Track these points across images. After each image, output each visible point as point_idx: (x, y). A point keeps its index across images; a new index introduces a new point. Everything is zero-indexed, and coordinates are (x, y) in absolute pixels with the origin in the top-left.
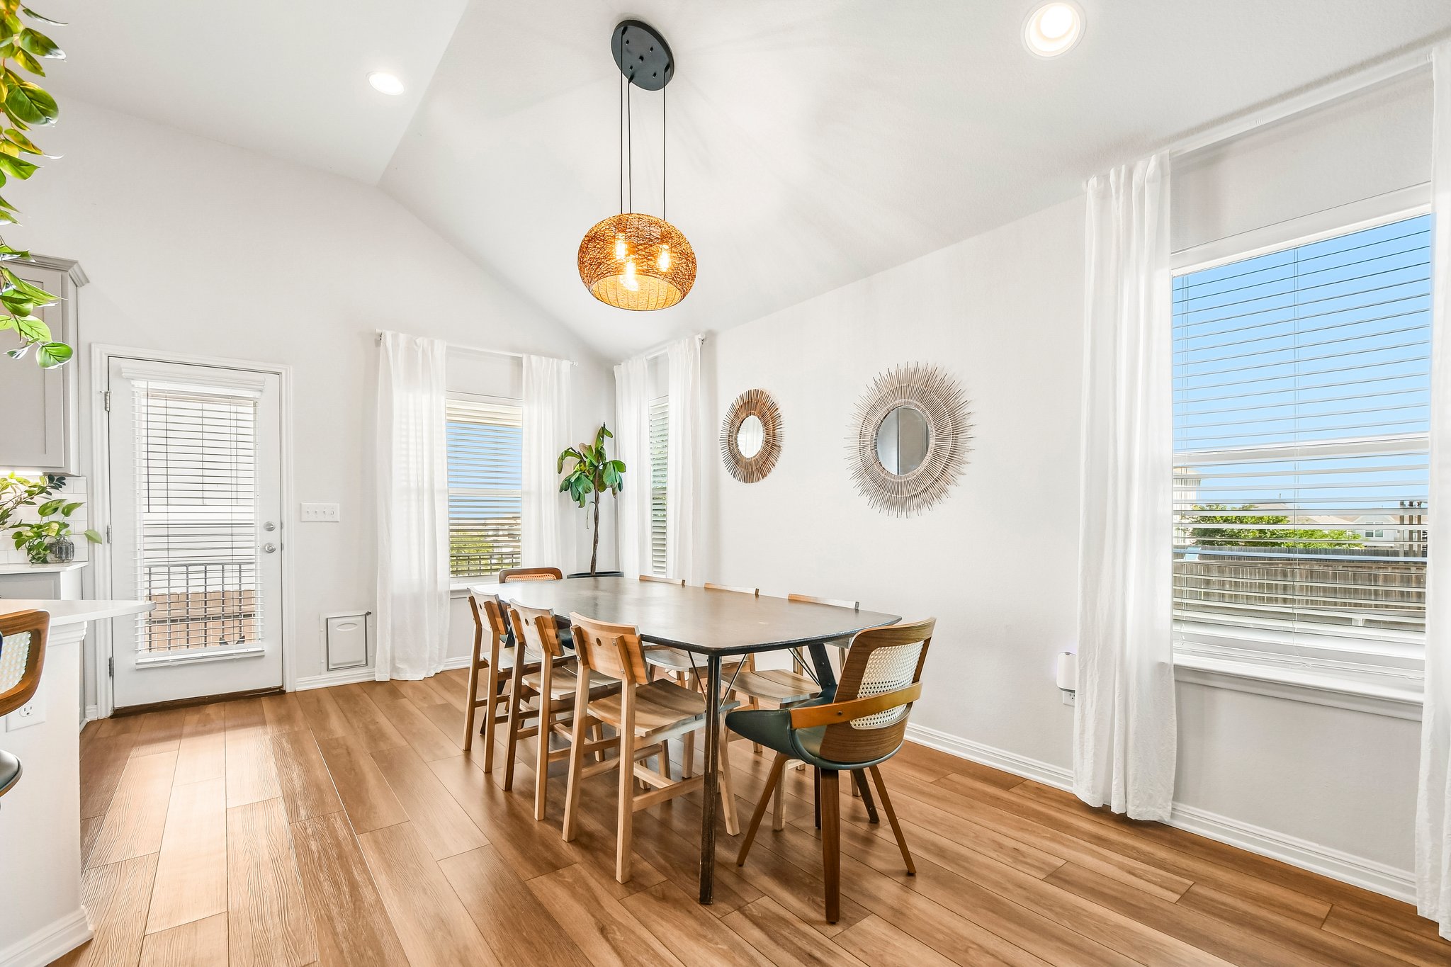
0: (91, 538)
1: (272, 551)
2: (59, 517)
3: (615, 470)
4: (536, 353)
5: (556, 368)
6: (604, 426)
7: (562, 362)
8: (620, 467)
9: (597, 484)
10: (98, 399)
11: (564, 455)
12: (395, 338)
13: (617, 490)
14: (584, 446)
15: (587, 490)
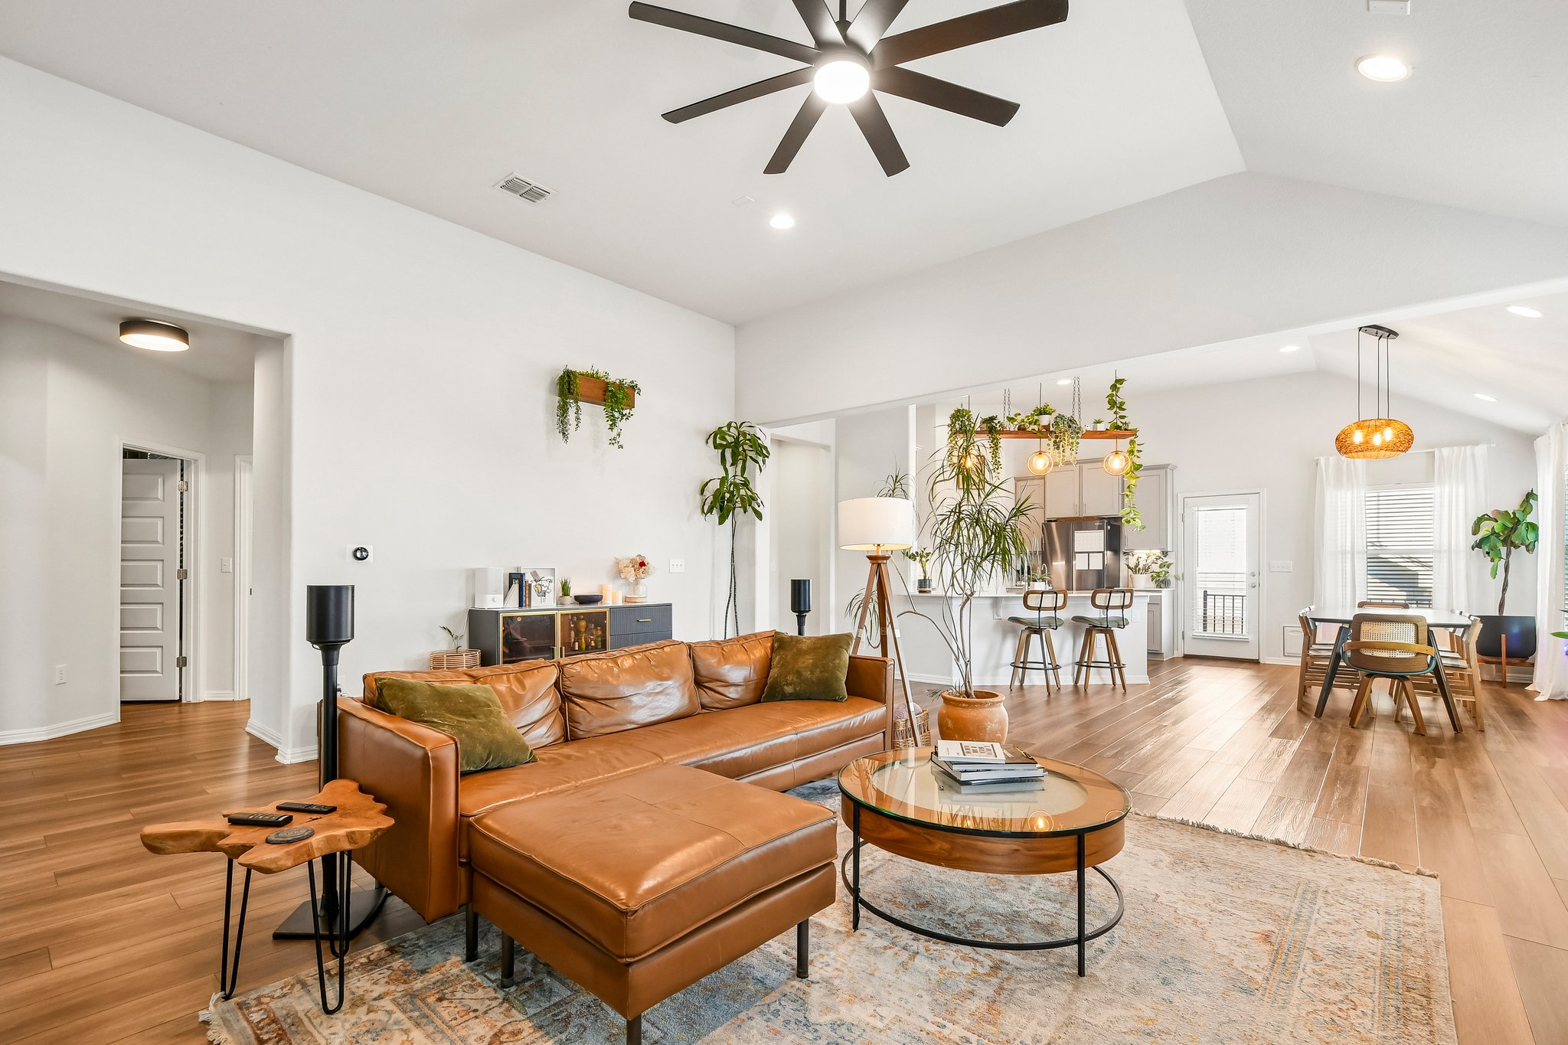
0: (1177, 578)
1: (1254, 587)
2: (1165, 569)
3: (1527, 530)
4: (1451, 444)
5: (1468, 453)
6: (1532, 491)
7: (1476, 448)
8: (1534, 527)
9: (1509, 543)
10: (1180, 517)
11: (1480, 520)
12: (1327, 460)
13: (1531, 547)
14: (1499, 512)
15: (1494, 548)
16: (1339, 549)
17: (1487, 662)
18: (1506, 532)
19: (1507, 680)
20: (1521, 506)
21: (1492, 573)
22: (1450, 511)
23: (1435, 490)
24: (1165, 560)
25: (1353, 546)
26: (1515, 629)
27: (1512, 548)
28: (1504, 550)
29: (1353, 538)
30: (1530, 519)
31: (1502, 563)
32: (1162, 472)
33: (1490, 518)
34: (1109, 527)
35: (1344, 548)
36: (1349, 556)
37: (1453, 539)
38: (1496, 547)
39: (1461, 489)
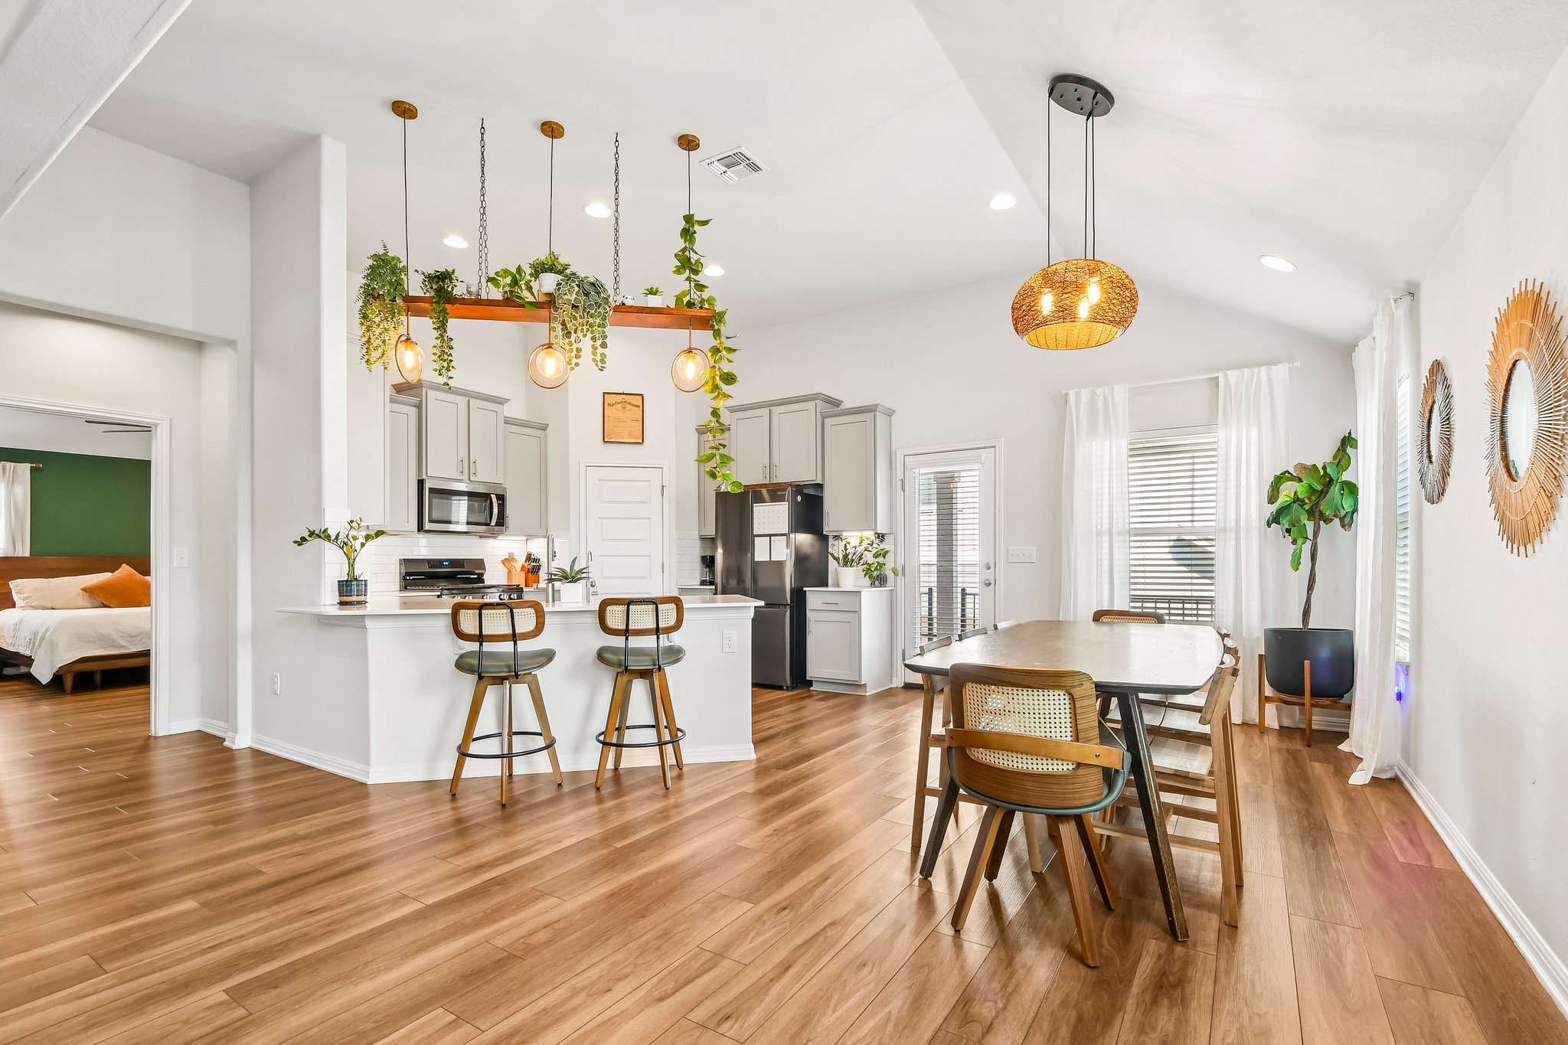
0: (895, 572)
1: (990, 584)
2: (881, 560)
3: (1342, 494)
4: (1239, 366)
5: (1264, 378)
6: (1350, 433)
7: (1274, 368)
8: (1351, 489)
9: (1317, 514)
10: (899, 483)
11: (1279, 480)
12: (1078, 394)
13: (1347, 520)
14: (1303, 467)
15: (1295, 523)
16: (1094, 528)
17: (1286, 703)
18: (1313, 498)
19: (1314, 727)
20: (1335, 457)
21: (1292, 562)
22: (1239, 467)
23: (1221, 435)
24: (882, 546)
25: (1111, 524)
26: (1324, 652)
27: (1321, 522)
28: (1310, 526)
29: (1111, 512)
30: (1346, 476)
31: (1307, 548)
32: (869, 416)
33: (1292, 478)
34: (799, 498)
35: (1099, 527)
36: (1106, 538)
37: (1243, 510)
38: (1298, 521)
39: (1254, 433)
